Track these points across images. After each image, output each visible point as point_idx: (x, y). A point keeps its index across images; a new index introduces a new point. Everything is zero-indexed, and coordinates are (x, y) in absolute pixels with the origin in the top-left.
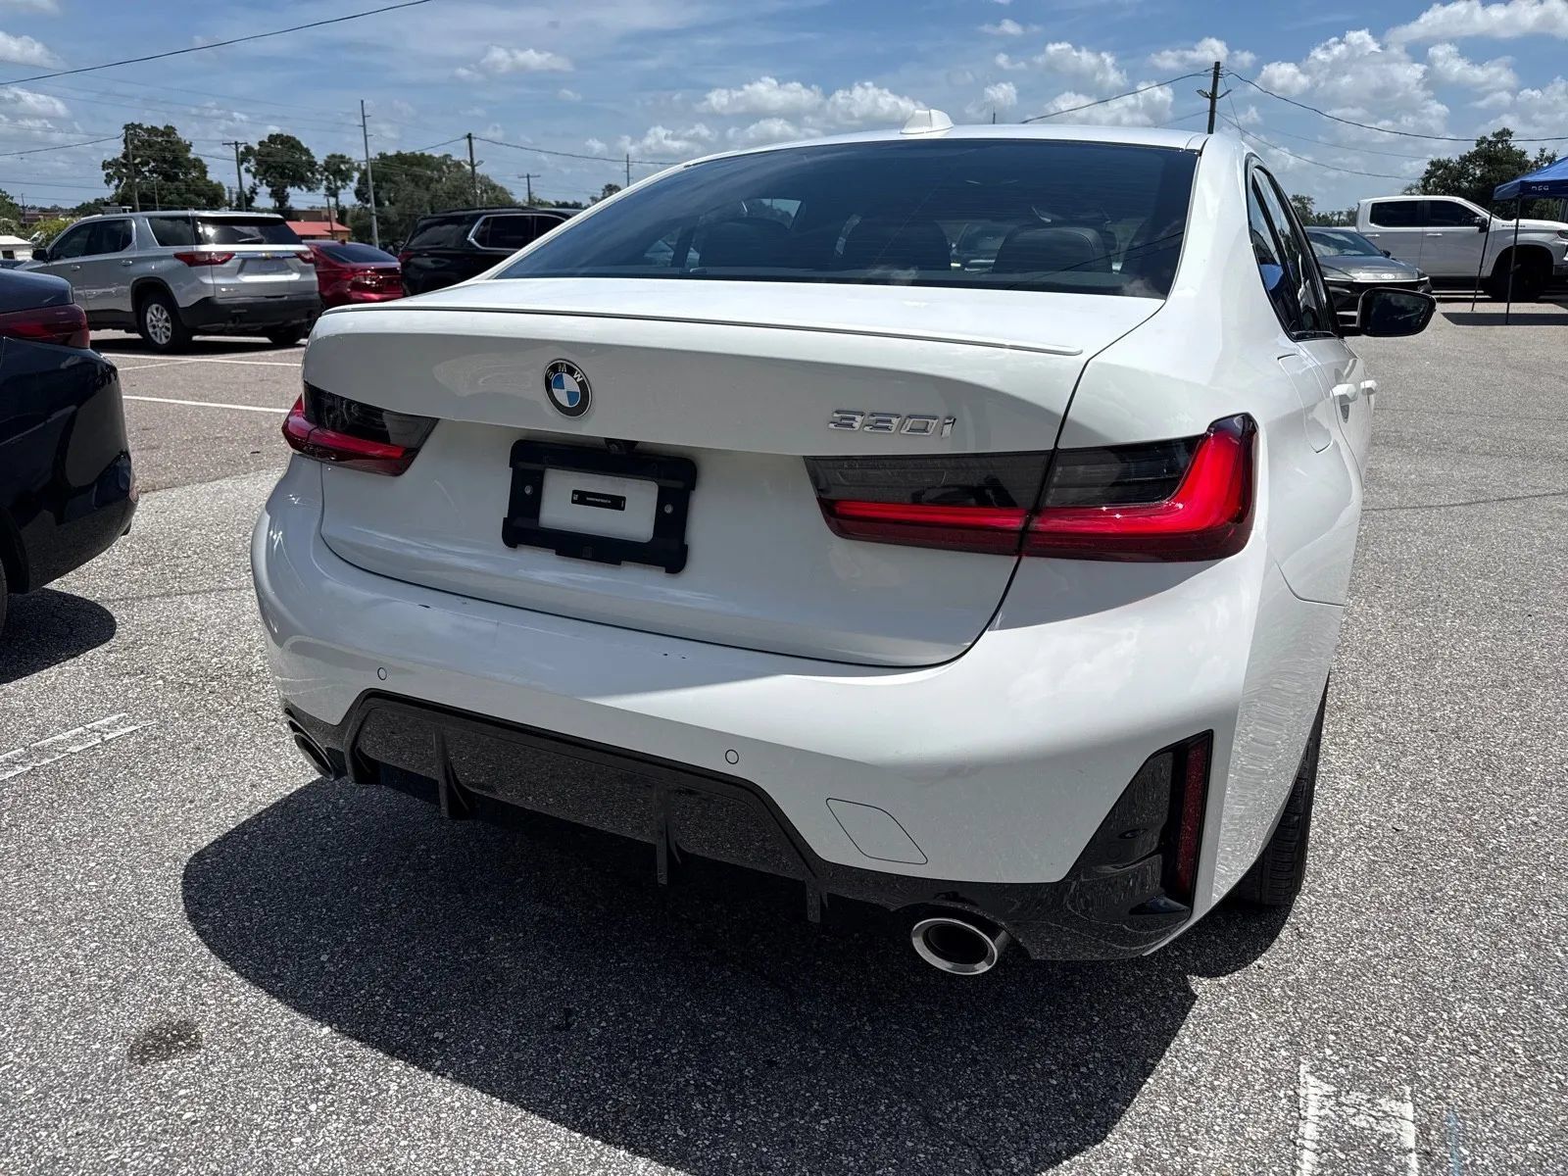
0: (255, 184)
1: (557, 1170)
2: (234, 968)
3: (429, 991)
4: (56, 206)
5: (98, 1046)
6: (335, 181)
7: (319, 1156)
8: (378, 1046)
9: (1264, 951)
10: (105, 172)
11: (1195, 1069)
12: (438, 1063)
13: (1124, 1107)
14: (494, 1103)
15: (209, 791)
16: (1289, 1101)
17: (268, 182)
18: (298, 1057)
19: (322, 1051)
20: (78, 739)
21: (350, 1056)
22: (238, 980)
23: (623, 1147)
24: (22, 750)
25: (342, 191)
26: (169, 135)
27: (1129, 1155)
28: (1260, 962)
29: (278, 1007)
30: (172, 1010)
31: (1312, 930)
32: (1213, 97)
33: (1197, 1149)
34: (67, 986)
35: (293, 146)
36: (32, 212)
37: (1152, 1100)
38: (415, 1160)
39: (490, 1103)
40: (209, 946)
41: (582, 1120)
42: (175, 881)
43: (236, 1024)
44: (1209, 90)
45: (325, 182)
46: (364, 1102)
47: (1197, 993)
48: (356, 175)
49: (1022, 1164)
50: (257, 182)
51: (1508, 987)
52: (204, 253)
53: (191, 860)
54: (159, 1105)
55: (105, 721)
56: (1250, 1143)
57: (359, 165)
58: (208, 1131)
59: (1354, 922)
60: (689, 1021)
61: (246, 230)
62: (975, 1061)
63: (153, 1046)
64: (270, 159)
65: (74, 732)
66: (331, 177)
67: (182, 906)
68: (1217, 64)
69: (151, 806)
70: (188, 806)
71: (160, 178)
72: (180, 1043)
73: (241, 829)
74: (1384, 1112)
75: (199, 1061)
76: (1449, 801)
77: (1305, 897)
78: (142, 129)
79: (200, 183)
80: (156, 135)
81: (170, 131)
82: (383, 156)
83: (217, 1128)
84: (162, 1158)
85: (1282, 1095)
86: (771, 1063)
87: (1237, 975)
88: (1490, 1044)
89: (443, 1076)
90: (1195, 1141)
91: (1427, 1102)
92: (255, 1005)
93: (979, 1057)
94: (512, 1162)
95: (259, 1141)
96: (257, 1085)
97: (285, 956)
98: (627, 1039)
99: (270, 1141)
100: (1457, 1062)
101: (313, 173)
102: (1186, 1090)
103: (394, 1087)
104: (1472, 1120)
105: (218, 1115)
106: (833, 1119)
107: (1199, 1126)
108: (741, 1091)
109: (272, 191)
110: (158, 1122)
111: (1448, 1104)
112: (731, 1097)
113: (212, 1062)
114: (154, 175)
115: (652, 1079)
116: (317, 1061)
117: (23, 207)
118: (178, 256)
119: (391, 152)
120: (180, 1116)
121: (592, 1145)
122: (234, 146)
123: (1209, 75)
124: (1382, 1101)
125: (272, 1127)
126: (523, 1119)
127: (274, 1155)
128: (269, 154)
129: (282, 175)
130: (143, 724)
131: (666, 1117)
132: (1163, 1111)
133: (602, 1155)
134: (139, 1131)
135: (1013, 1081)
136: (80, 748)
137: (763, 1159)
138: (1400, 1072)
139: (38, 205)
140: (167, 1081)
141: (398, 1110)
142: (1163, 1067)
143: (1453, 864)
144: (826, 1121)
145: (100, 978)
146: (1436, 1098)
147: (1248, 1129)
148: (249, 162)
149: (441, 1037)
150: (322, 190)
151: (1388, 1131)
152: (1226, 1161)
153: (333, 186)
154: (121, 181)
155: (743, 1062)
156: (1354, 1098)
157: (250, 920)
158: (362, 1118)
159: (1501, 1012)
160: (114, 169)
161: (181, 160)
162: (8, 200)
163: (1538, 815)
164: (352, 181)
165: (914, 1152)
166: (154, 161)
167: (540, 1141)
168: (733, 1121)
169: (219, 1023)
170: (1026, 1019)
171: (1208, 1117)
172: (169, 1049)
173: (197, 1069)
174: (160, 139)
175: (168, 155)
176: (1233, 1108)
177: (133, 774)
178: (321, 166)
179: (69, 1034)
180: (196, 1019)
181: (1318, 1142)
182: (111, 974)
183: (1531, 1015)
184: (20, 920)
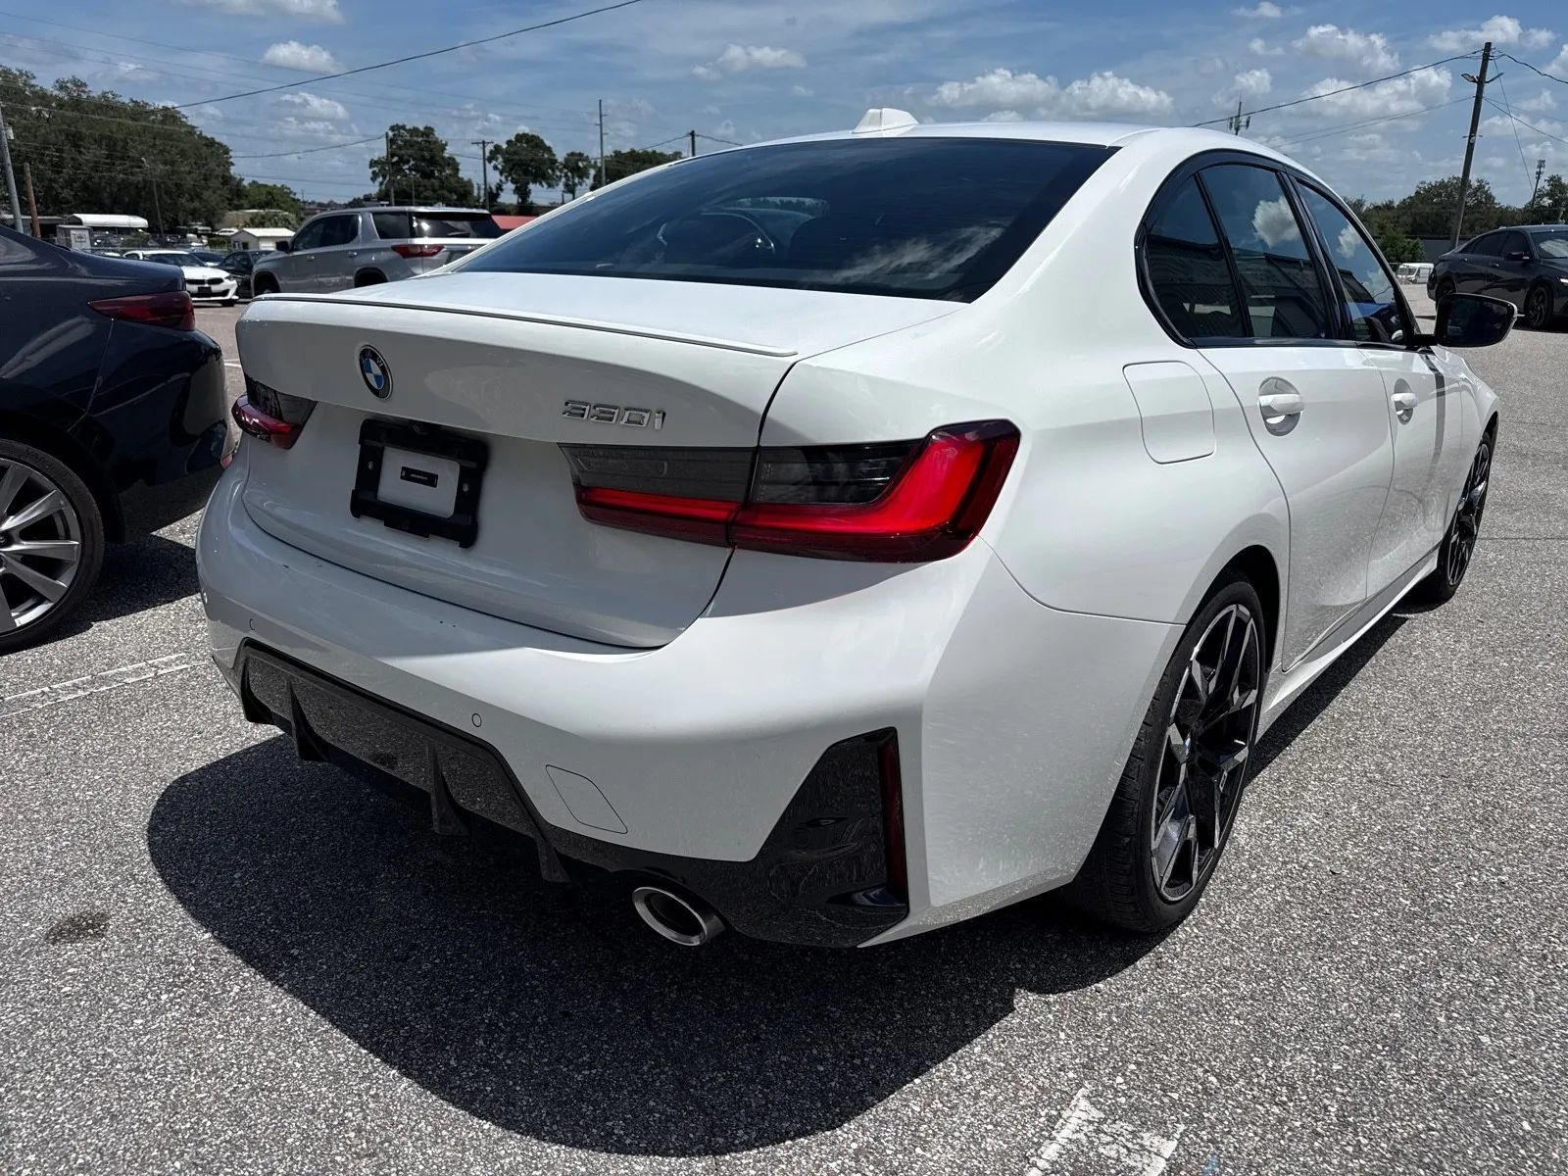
0: (501, 181)
1: (331, 1078)
2: (162, 876)
3: (306, 914)
4: (331, 202)
5: (28, 924)
6: (573, 178)
7: (148, 1036)
8: (241, 954)
9: (1111, 975)
10: (371, 170)
11: (969, 1077)
12: (282, 975)
13: (876, 1102)
14: (310, 1015)
15: (218, 726)
16: (1048, 1121)
17: (512, 178)
18: (174, 954)
19: (195, 952)
20: (137, 672)
21: (215, 959)
22: (160, 885)
23: (397, 1067)
24: (89, 677)
25: (579, 187)
26: (428, 136)
27: (854, 1146)
28: (1101, 985)
29: (181, 911)
30: (98, 903)
31: (1176, 961)
32: (1480, 82)
33: (924, 1151)
34: (29, 874)
35: (537, 145)
36: (311, 207)
37: (909, 1101)
38: (222, 1052)
39: (307, 1015)
40: (152, 855)
41: (375, 1039)
42: (154, 798)
43: (140, 921)
44: (1476, 74)
45: (563, 179)
46: (206, 998)
47: (1016, 1006)
48: (592, 172)
49: (746, 1137)
50: (503, 179)
51: (1360, 1045)
52: (416, 246)
53: (174, 782)
54: (49, 978)
55: (165, 659)
56: (982, 1153)
57: (596, 162)
58: (75, 1003)
59: (1227, 958)
60: (514, 968)
61: (459, 225)
62: (757, 1039)
63: (69, 931)
64: (516, 157)
65: (136, 666)
66: (569, 174)
67: (148, 820)
68: (1488, 45)
69: (166, 734)
70: (196, 736)
71: (418, 176)
72: (90, 931)
73: (228, 760)
74: (1142, 1146)
75: (97, 947)
76: (1413, 850)
77: (1187, 929)
78: (406, 130)
79: (452, 180)
80: (417, 136)
81: (429, 131)
82: (618, 154)
83: (82, 1003)
84: (30, 1020)
85: (1043, 1114)
86: (566, 1014)
87: (1069, 994)
88: (1304, 1098)
89: (281, 986)
90: (927, 1142)
91: (1195, 1143)
92: (162, 907)
93: (763, 1036)
94: (298, 1065)
95: (109, 1018)
96: (131, 974)
97: (206, 870)
98: (450, 977)
99: (117, 1019)
100: (1255, 1109)
101: (553, 170)
102: (948, 1095)
103: (236, 989)
104: (1233, 1168)
105: (89, 992)
106: (594, 1071)
107: (940, 1130)
108: (526, 1036)
109: (516, 188)
110: (41, 992)
111: (1218, 1148)
112: (513, 1038)
113: (106, 950)
114: (414, 173)
115: (453, 1013)
116: (187, 960)
117: (304, 202)
118: (395, 248)
119: (625, 150)
120: (59, 989)
121: (372, 1061)
122: (481, 145)
123: (1478, 58)
124: (1146, 1135)
125: (124, 1008)
126: (326, 1032)
127: (114, 1031)
128: (515, 153)
129: (526, 172)
130: (194, 663)
131: (448, 1048)
132: (913, 1111)
133: (375, 1072)
134: (24, 996)
135: (782, 1062)
136: (134, 680)
137: (512, 1096)
138: (1185, 1111)
139: (317, 201)
140: (64, 960)
141: (229, 1009)
142: (938, 1070)
143: (1376, 914)
144: (587, 1072)
145: (57, 870)
146: (1209, 1141)
147: (988, 1140)
148: (497, 160)
149: (296, 953)
150: (561, 186)
151: (1134, 1164)
152: (947, 1166)
153: (570, 183)
154: (384, 178)
155: (542, 1010)
156: (1119, 1126)
157: (195, 837)
158: (198, 1011)
159: (1336, 1067)
160: (381, 168)
161: (438, 158)
162: (292, 196)
163: (1511, 875)
164: (588, 178)
165: (651, 1111)
166: (414, 159)
167: (330, 1052)
168: (504, 1060)
169: (128, 919)
170: (828, 1007)
171: (954, 1122)
172: (79, 934)
173: (92, 953)
174: (420, 139)
175: (427, 154)
176: (986, 1119)
177: (165, 705)
178: (561, 164)
179: (11, 912)
180: (112, 913)
181: (1053, 1163)
182: (67, 869)
183: (1368, 1076)
184: (20, 817)
